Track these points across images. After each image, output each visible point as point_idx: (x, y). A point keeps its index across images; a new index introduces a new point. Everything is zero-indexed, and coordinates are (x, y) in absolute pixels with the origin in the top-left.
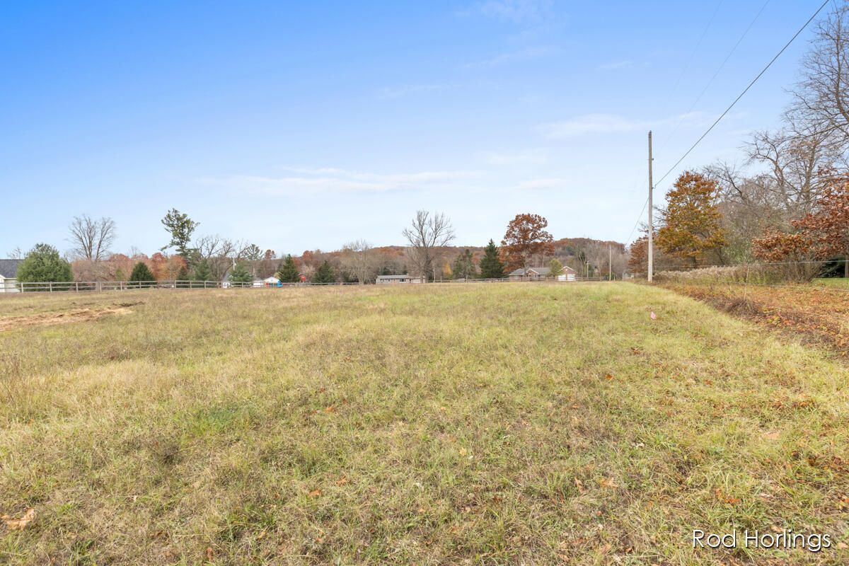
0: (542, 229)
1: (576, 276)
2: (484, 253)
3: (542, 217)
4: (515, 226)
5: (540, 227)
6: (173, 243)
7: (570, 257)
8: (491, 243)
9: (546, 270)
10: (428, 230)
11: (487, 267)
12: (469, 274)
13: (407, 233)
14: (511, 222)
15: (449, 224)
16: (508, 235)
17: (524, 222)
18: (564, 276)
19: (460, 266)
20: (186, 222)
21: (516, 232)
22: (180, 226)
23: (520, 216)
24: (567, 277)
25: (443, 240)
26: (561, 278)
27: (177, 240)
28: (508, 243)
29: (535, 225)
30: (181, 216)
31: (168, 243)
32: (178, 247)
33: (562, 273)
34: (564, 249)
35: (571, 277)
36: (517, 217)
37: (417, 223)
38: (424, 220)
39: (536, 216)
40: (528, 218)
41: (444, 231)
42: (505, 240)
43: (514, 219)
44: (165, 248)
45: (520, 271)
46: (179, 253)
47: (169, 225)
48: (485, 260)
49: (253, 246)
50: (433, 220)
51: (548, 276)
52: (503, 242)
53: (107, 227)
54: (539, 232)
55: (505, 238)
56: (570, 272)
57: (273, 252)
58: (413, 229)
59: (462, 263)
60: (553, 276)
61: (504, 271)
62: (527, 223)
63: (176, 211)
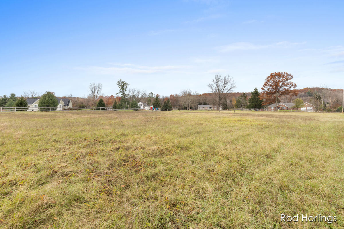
0: (289, 81)
1: (313, 109)
2: (251, 95)
3: (289, 74)
4: (270, 79)
5: (287, 80)
6: (120, 92)
7: (309, 97)
8: (256, 89)
9: (292, 104)
10: (221, 84)
11: (252, 102)
12: (244, 106)
13: (210, 86)
14: (268, 77)
15: (232, 80)
16: (265, 85)
17: (277, 77)
18: (305, 108)
19: (239, 101)
20: (125, 84)
21: (271, 82)
22: (123, 85)
23: (273, 73)
24: (307, 109)
25: (229, 88)
26: (303, 109)
27: (122, 91)
28: (266, 89)
29: (284, 78)
30: (123, 82)
31: (119, 92)
32: (122, 93)
33: (303, 106)
34: (306, 93)
35: (310, 109)
36: (271, 74)
37: (215, 80)
38: (219, 79)
39: (285, 73)
40: (279, 75)
41: (229, 84)
42: (263, 87)
43: (270, 75)
44: (117, 94)
45: (274, 105)
46: (122, 95)
47: (119, 85)
48: (252, 99)
49: (151, 93)
50: (223, 78)
51: (294, 108)
52: (262, 89)
53: (99, 87)
54: (287, 82)
55: (263, 86)
56: (309, 106)
57: (159, 95)
58: (213, 83)
59: (241, 100)
60: (297, 108)
61: (263, 105)
62: (278, 78)
63: (121, 80)
